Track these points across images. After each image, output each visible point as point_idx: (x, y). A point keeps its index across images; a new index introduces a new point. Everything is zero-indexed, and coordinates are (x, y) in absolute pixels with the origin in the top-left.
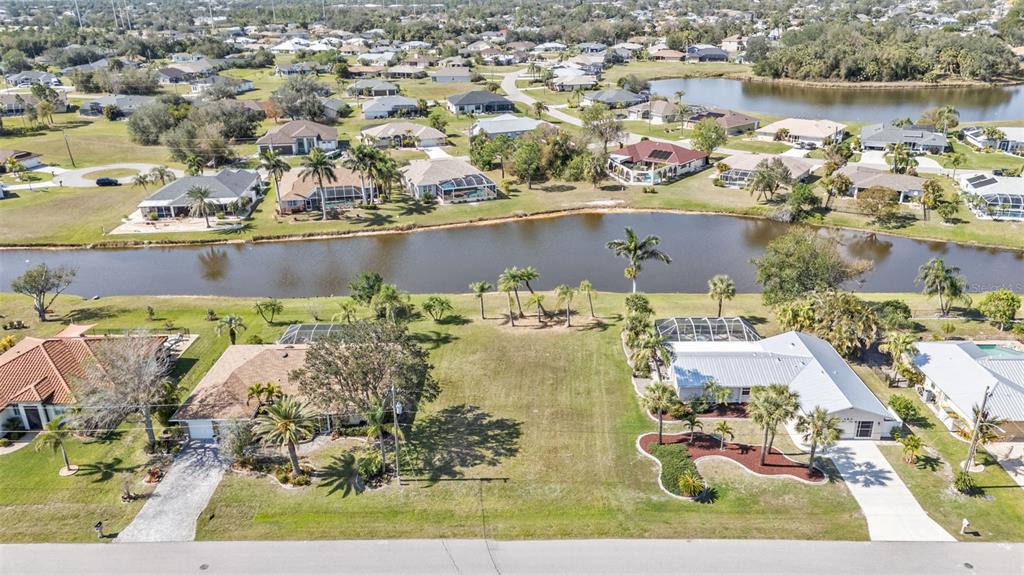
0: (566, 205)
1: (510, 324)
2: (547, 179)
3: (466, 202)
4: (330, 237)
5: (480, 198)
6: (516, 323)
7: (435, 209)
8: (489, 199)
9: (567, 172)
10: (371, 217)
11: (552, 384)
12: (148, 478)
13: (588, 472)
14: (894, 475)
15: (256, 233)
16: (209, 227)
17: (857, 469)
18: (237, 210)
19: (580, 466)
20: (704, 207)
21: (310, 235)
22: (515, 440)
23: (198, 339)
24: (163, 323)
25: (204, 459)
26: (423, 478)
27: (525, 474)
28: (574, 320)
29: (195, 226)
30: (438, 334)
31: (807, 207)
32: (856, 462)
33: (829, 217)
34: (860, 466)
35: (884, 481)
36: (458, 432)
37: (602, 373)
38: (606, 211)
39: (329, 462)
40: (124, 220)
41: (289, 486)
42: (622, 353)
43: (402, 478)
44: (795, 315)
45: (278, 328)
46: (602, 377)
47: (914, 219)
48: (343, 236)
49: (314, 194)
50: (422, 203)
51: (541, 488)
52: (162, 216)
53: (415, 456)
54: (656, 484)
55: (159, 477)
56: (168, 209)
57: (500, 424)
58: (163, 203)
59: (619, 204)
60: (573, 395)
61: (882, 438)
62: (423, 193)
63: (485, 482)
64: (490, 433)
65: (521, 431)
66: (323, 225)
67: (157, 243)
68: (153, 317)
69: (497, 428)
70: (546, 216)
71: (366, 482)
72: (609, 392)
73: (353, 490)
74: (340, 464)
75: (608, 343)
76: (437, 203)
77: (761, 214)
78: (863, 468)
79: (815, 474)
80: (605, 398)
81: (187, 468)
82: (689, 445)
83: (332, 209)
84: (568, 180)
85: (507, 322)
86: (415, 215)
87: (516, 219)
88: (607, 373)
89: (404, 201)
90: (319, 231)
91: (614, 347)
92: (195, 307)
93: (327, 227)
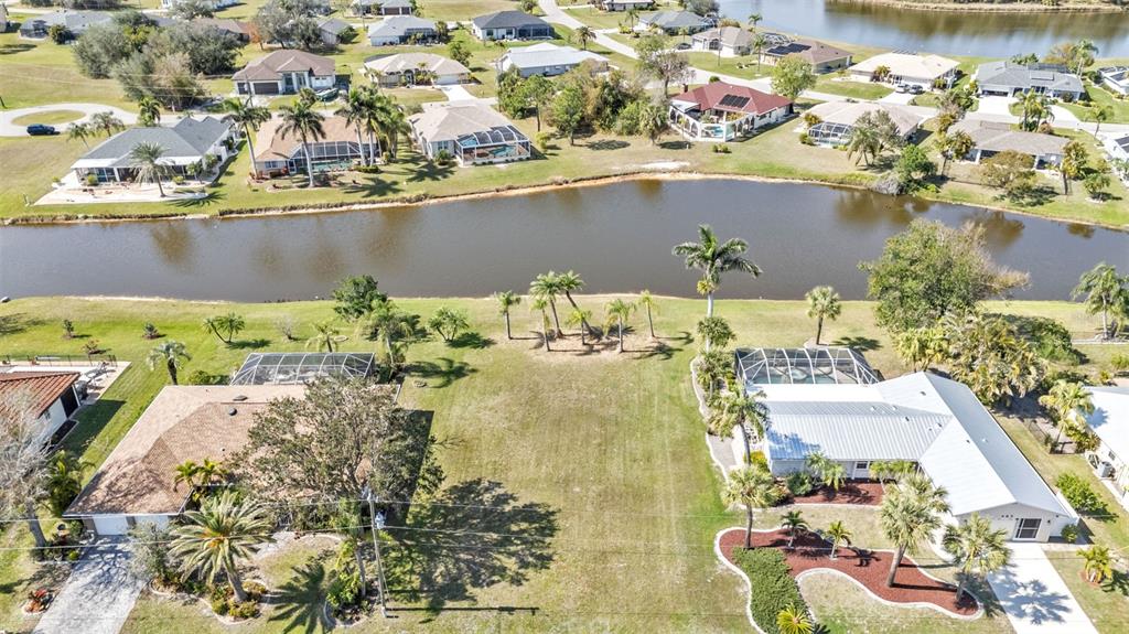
0: (617, 168)
1: (545, 348)
2: (594, 132)
3: (491, 163)
4: (317, 210)
5: (509, 158)
6: (552, 345)
7: (452, 172)
8: (521, 160)
9: (619, 124)
10: (371, 183)
11: (600, 445)
12: (29, 604)
13: (649, 597)
14: (1071, 603)
15: (222, 205)
16: (163, 196)
17: (1022, 592)
18: (199, 172)
19: (638, 586)
20: (790, 172)
21: (292, 208)
22: (548, 540)
23: (129, 368)
24: (84, 342)
25: (113, 572)
26: (418, 605)
27: (560, 599)
28: (630, 342)
29: (145, 195)
30: (450, 362)
31: (918, 175)
32: (1019, 580)
33: (947, 187)
34: (1025, 588)
35: (1061, 613)
36: (471, 526)
37: (666, 425)
38: (667, 177)
39: (287, 577)
40: (55, 185)
41: (227, 620)
42: (691, 395)
43: (388, 605)
44: (923, 346)
45: (238, 350)
46: (666, 432)
47: (1053, 193)
48: (334, 209)
49: (299, 153)
50: (436, 164)
51: (584, 623)
52: (104, 180)
53: (408, 567)
54: (744, 616)
55: (44, 603)
56: (110, 171)
57: (528, 513)
58: (105, 163)
59: (685, 167)
60: (628, 463)
61: (1052, 539)
62: (437, 152)
63: (505, 613)
64: (514, 528)
65: (556, 524)
66: (309, 195)
67: (95, 217)
68: (73, 333)
69: (524, 520)
70: (591, 183)
71: (338, 613)
72: (676, 458)
73: (319, 627)
74: (304, 581)
75: (674, 378)
76: (455, 164)
77: (861, 184)
78: (1030, 591)
79: (965, 602)
80: (671, 468)
81: (87, 587)
82: (788, 551)
83: (322, 172)
84: (620, 134)
85: (541, 345)
86: (428, 181)
87: (554, 187)
88: (673, 427)
89: (414, 160)
90: (304, 203)
91: (682, 385)
92: (132, 316)
93: (316, 197)
